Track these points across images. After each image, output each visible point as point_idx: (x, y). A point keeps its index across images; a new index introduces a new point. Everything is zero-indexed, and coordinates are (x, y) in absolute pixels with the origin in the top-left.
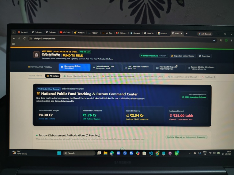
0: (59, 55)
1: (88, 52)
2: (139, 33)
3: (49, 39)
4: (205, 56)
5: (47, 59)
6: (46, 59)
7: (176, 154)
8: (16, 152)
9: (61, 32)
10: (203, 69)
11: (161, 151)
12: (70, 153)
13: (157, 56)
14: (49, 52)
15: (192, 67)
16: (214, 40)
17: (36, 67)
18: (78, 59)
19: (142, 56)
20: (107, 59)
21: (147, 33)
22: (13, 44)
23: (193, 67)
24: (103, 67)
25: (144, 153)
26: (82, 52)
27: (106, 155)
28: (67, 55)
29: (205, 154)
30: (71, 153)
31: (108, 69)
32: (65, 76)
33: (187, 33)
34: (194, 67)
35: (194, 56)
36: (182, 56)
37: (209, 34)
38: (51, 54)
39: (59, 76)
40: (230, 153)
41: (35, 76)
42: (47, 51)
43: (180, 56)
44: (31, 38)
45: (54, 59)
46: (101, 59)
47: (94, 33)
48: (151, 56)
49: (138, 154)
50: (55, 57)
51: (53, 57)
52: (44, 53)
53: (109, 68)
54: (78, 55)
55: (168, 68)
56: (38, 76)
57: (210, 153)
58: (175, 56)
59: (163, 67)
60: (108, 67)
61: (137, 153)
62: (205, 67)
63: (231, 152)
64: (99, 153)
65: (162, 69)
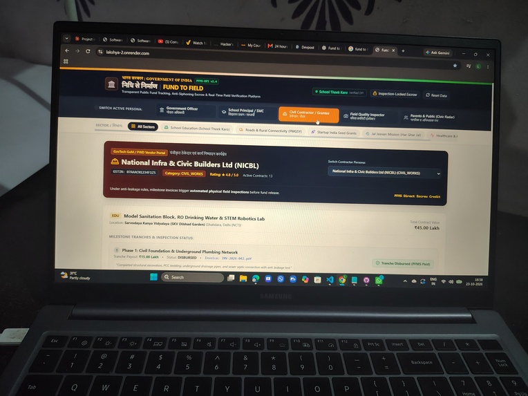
0: (156, 86)
1: (213, 82)
2: (313, 48)
3: (137, 53)
4: (437, 96)
5: (133, 92)
6: (130, 92)
7: (379, 281)
8: (69, 275)
9: (161, 41)
10: (433, 120)
11: (349, 276)
12: (175, 278)
13: (347, 93)
14: (137, 80)
15: (412, 115)
16: (455, 66)
17: (111, 108)
18: (193, 95)
19: (317, 91)
20: (249, 96)
21: (327, 48)
22: (66, 61)
23: (414, 116)
24: (242, 112)
25: (318, 280)
26: (201, 81)
27: (243, 282)
28: (171, 87)
29: (433, 284)
30: (177, 278)
31: (251, 115)
32: (166, 127)
33: (403, 51)
34: (416, 116)
35: (416, 95)
36: (393, 94)
37: (446, 53)
38: (140, 83)
39: (156, 127)
40: (481, 282)
41: (108, 125)
42: (133, 78)
43: (390, 94)
44: (100, 52)
45: (147, 93)
46: (238, 96)
47: (224, 45)
48: (335, 93)
49: (305, 282)
50: (148, 90)
51: (144, 89)
52: (127, 81)
53: (254, 115)
54: (194, 88)
55: (366, 117)
56: (114, 125)
57: (444, 281)
58: (380, 94)
59: (356, 114)
60: (252, 111)
61: (303, 280)
62: (437, 117)
63: (482, 280)
64: (232, 277)
65: (355, 118)
